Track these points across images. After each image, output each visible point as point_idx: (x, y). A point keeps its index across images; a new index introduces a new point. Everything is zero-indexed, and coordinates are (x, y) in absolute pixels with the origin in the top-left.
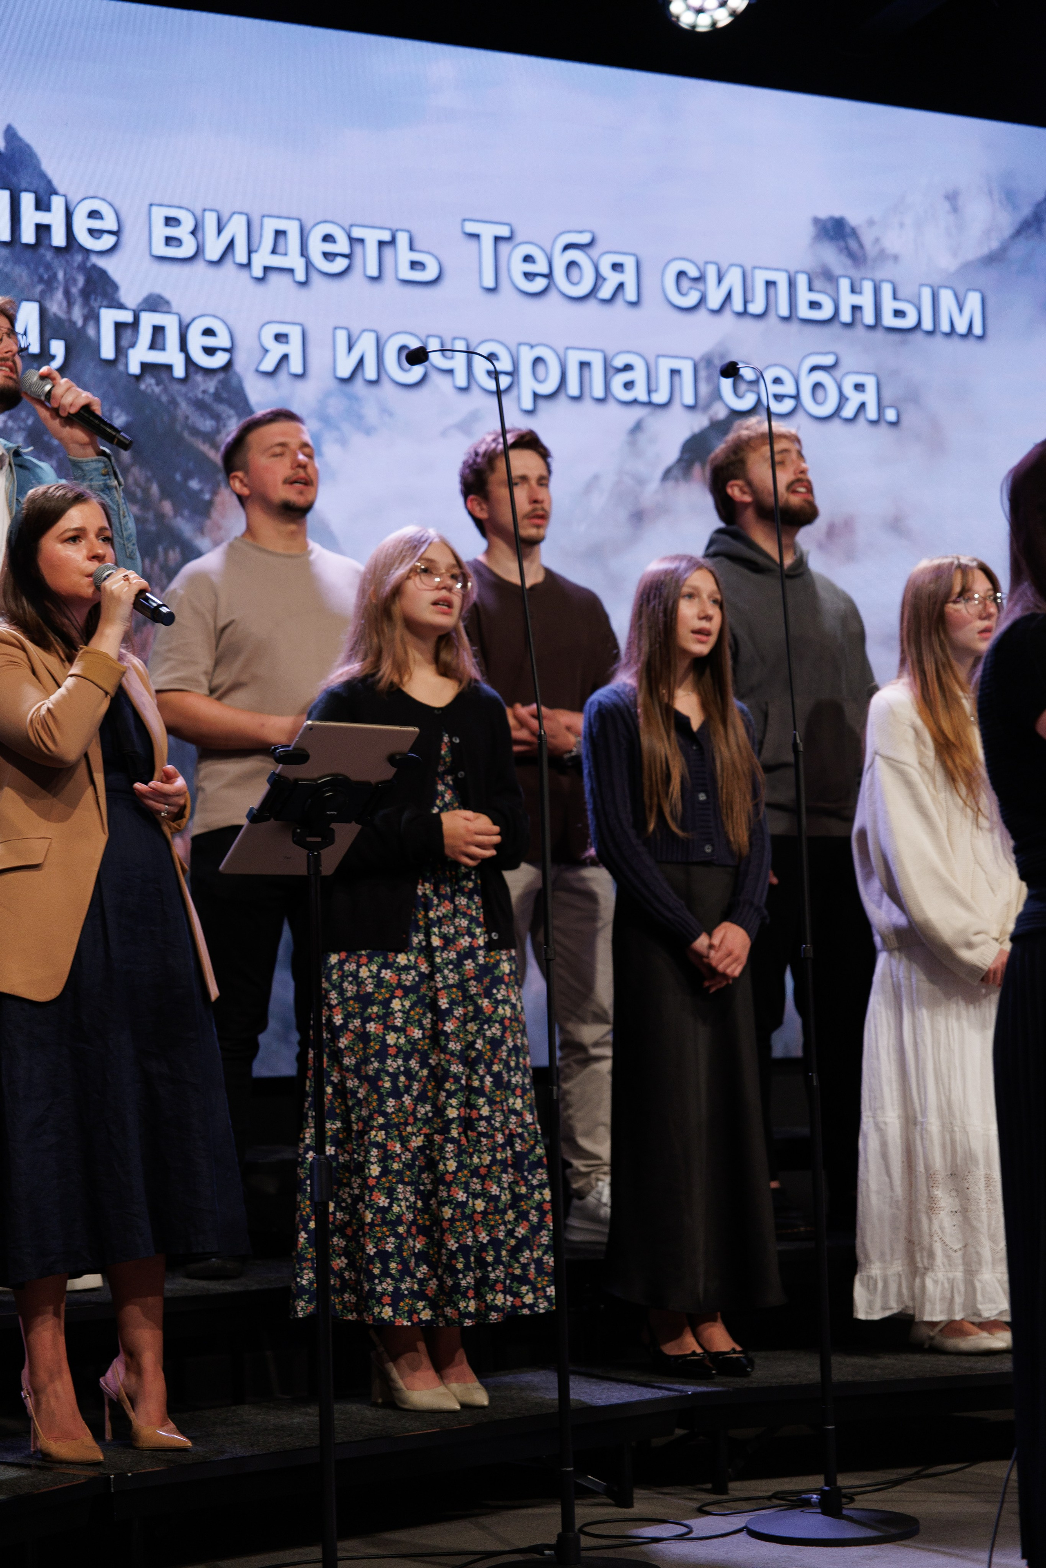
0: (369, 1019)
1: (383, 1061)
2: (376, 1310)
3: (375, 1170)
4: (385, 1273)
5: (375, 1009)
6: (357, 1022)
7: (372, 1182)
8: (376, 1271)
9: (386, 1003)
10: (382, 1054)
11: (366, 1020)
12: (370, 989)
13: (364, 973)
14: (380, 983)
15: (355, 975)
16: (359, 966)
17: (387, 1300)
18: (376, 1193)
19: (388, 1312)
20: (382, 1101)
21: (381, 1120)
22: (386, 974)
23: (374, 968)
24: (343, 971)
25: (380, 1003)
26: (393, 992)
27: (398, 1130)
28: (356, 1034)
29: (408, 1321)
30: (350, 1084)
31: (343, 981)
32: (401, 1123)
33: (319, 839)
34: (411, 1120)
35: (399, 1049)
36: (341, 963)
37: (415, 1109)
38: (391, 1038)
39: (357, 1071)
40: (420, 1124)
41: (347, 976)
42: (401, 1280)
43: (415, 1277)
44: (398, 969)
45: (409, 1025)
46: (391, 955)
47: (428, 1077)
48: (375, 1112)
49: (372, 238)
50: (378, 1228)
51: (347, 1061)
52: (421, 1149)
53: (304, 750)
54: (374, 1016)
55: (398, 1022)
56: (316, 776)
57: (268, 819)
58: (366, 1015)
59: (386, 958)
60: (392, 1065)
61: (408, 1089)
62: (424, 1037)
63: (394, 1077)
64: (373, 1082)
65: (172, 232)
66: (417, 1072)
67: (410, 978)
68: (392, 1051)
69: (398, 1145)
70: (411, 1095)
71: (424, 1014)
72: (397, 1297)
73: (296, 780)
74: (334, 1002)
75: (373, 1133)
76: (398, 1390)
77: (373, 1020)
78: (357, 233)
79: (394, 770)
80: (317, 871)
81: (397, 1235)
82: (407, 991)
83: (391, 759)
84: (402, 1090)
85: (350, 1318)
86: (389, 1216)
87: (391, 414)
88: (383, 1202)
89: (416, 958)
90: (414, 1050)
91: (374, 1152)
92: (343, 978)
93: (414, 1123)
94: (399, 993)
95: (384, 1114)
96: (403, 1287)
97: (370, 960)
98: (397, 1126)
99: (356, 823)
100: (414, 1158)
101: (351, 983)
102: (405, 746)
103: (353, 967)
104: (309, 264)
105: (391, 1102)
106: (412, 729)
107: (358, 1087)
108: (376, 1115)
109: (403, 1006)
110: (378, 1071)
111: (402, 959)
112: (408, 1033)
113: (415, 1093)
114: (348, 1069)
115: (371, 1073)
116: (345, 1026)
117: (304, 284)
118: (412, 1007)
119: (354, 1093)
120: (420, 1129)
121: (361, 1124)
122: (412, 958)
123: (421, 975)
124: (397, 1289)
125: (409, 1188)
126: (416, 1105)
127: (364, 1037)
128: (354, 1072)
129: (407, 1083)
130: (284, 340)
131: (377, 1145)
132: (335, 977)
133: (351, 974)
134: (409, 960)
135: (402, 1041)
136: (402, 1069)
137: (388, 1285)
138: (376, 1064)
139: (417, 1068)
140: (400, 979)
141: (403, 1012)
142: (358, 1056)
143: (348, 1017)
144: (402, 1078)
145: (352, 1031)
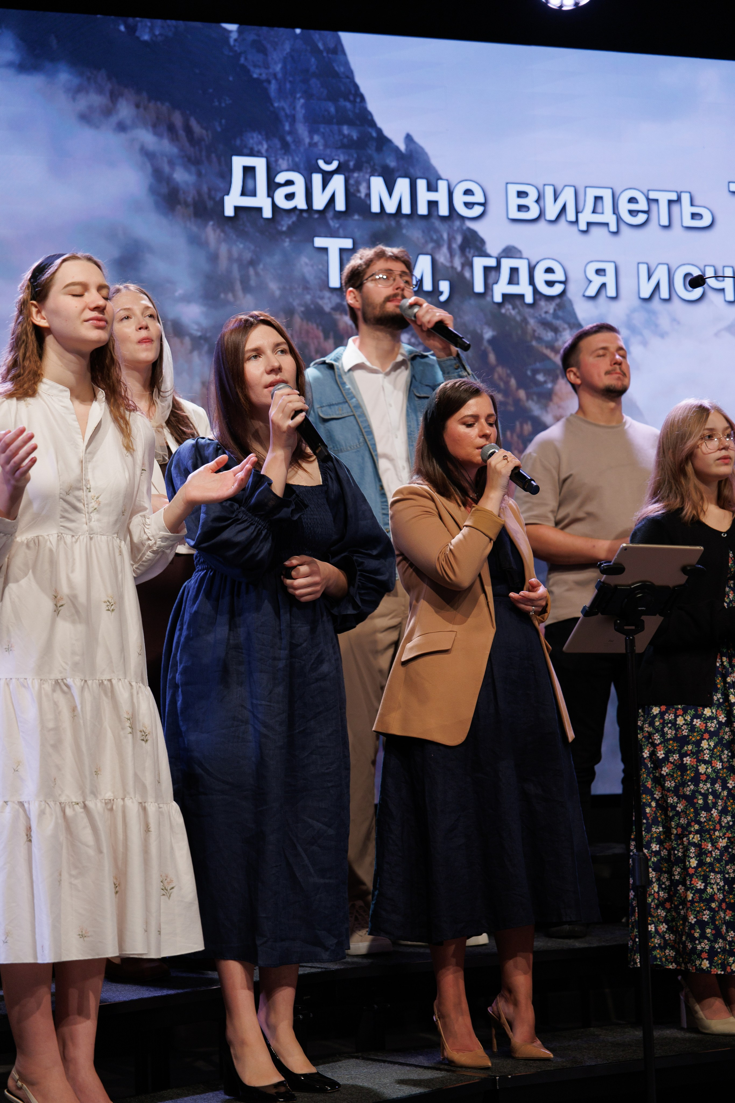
0: (686, 755)
1: (697, 785)
2: (698, 963)
3: (694, 863)
4: (703, 936)
5: (690, 747)
6: (676, 757)
7: (691, 871)
8: (697, 935)
9: (698, 743)
10: (696, 779)
11: (682, 756)
12: (685, 733)
13: (680, 721)
14: (692, 729)
15: (674, 723)
16: (676, 716)
17: (705, 955)
18: (694, 879)
19: (706, 964)
20: (697, 814)
21: (697, 827)
22: (697, 722)
23: (688, 718)
24: (664, 720)
25: (693, 743)
26: (702, 735)
27: (709, 834)
28: (676, 765)
29: (721, 971)
30: (670, 800)
31: (664, 727)
32: (711, 829)
33: (633, 627)
34: (718, 827)
35: (708, 776)
36: (662, 714)
37: (720, 819)
38: (702, 769)
39: (676, 791)
40: (724, 831)
41: (667, 723)
42: (715, 941)
43: (727, 940)
44: (705, 719)
45: (714, 759)
46: (700, 709)
47: (727, 797)
48: (692, 821)
49: (664, 198)
50: (697, 904)
51: (668, 784)
52: (726, 848)
53: (621, 564)
54: (689, 752)
55: (707, 757)
56: (630, 583)
57: (596, 614)
58: (683, 751)
59: (696, 711)
60: (704, 787)
61: (715, 805)
62: (723, 768)
63: (705, 796)
64: (690, 799)
65: (522, 201)
66: (720, 793)
67: (713, 725)
68: (704, 778)
69: (710, 845)
70: (717, 810)
71: (722, 751)
72: (712, 953)
73: (616, 586)
74: (658, 742)
75: (691, 836)
76: (700, 1019)
77: (689, 755)
78: (652, 195)
79: (686, 577)
80: (633, 651)
81: (711, 909)
82: (712, 735)
83: (684, 570)
84: (711, 806)
85: (671, 967)
86: (704, 896)
87: (679, 323)
88: (700, 885)
89: (716, 711)
90: (718, 777)
91: (692, 849)
92: (664, 724)
93: (720, 829)
94: (706, 736)
95: (699, 823)
96: (717, 946)
97: (685, 712)
98: (708, 831)
99: (660, 615)
100: (722, 855)
101: (670, 728)
102: (694, 560)
103: (672, 717)
104: (619, 219)
105: (703, 814)
106: (698, 548)
107: (677, 803)
108: (693, 824)
109: (709, 745)
110: (694, 792)
111: (707, 712)
112: (713, 765)
113: (720, 808)
114: (669, 790)
115: (688, 793)
116: (666, 759)
117: (616, 233)
118: (715, 747)
119: (674, 807)
120: (724, 834)
121: (680, 830)
122: (714, 711)
123: (720, 723)
124: (712, 948)
125: (719, 876)
126: (721, 816)
127: (682, 768)
128: (673, 792)
129: (714, 801)
130: (603, 273)
131: (694, 845)
132: (657, 724)
133: (670, 722)
134: (712, 713)
135: (710, 770)
136: (710, 790)
137: (705, 945)
138: (692, 787)
139: (720, 790)
140: (706, 726)
141: (710, 750)
142: (677, 781)
143: (669, 752)
144: (711, 797)
145: (671, 763)
